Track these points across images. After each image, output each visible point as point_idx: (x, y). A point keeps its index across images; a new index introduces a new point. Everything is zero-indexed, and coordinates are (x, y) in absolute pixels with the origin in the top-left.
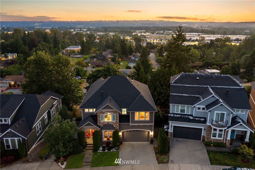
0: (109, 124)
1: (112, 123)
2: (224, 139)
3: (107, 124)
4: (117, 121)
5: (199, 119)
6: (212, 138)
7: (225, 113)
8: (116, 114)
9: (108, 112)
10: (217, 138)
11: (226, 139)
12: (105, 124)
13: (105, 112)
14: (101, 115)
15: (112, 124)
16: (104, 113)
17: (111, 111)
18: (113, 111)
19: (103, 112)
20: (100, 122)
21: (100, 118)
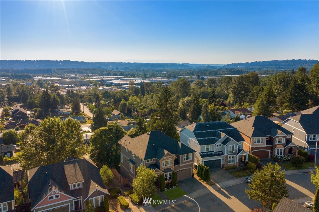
2: (235, 163)
3: (166, 168)
5: (218, 153)
6: (228, 164)
7: (234, 145)
8: (172, 159)
9: (168, 158)
10: (231, 163)
11: (236, 162)
15: (170, 167)
18: (171, 157)
19: (165, 159)
20: (162, 167)
21: (162, 164)
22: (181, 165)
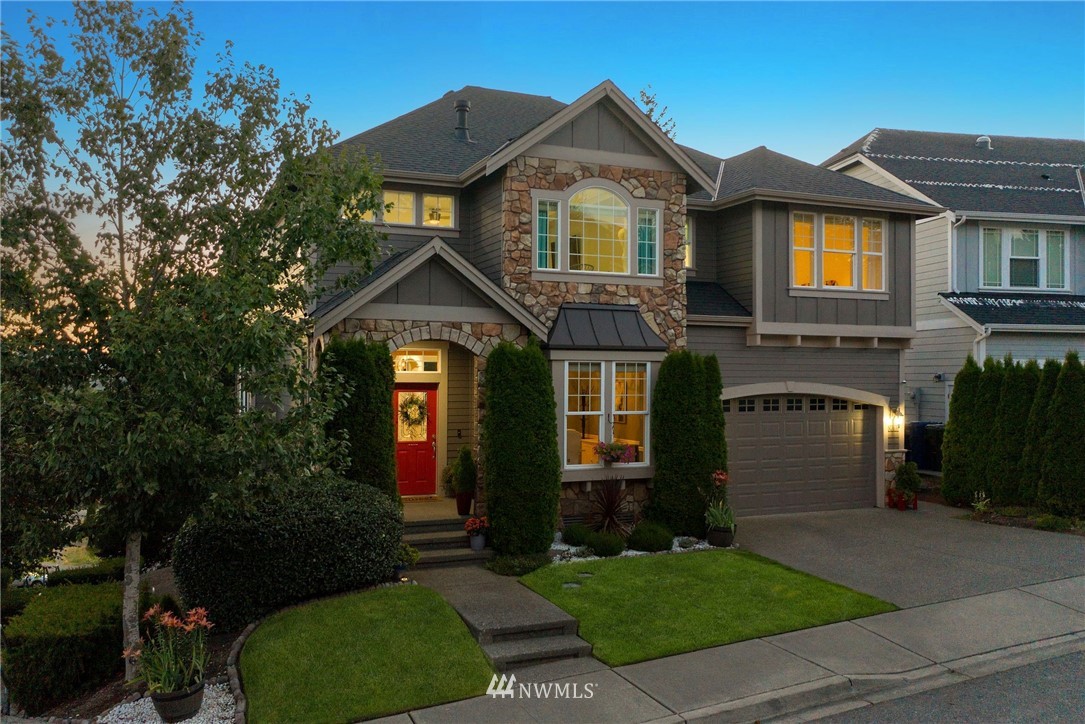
0: (604, 298)
1: (637, 291)
3: (587, 299)
4: (670, 272)
8: (662, 204)
9: (605, 172)
12: (570, 298)
13: (578, 174)
14: (537, 195)
15: (633, 301)
16: (570, 180)
17: (628, 174)
18: (646, 174)
19: (562, 168)
20: (530, 272)
21: (526, 227)
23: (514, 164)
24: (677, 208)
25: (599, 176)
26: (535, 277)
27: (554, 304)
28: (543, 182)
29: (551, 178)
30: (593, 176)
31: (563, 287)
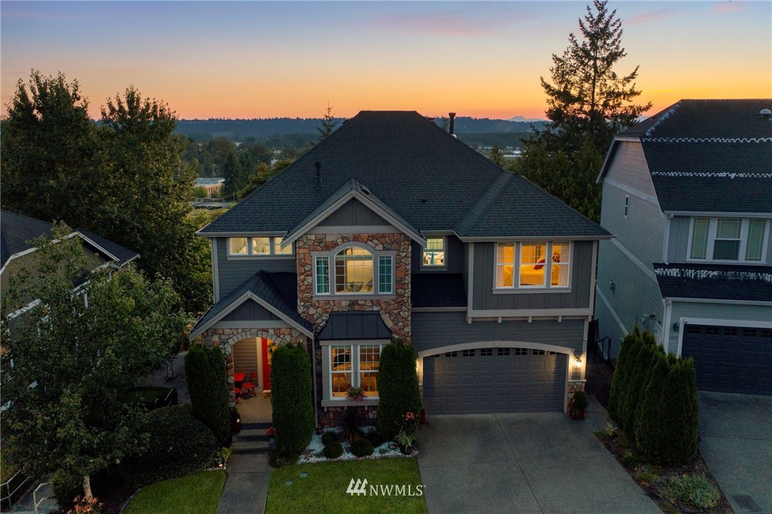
0: (356, 308)
1: (378, 303)
3: (346, 309)
4: (400, 291)
9: (357, 238)
12: (336, 309)
13: (339, 241)
14: (315, 255)
15: (376, 309)
16: (335, 245)
17: (372, 237)
18: (383, 236)
19: (329, 239)
20: (312, 297)
21: (308, 273)
22: (473, 313)
23: (301, 239)
24: (405, 254)
25: (353, 240)
26: (314, 299)
27: (327, 312)
28: (318, 247)
29: (322, 245)
30: (349, 241)
31: (332, 303)
